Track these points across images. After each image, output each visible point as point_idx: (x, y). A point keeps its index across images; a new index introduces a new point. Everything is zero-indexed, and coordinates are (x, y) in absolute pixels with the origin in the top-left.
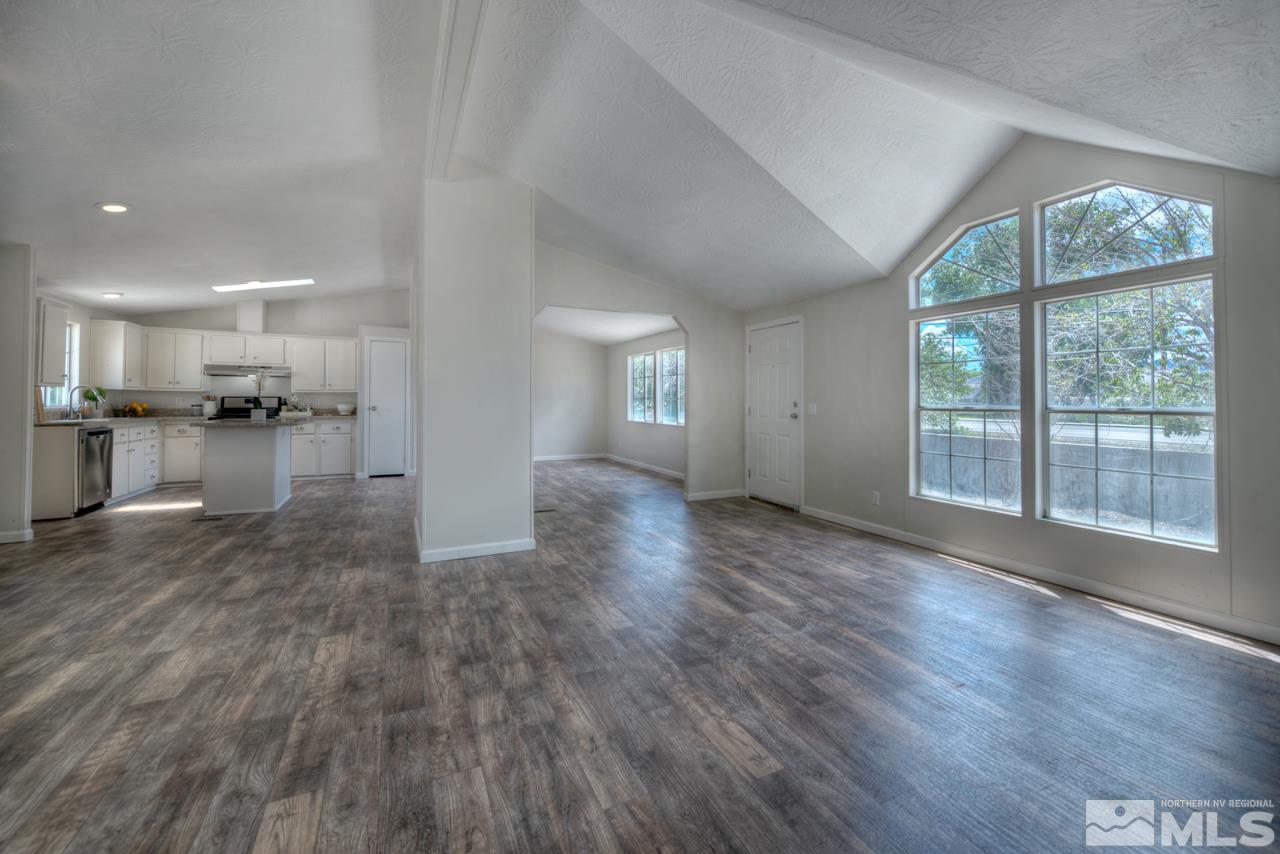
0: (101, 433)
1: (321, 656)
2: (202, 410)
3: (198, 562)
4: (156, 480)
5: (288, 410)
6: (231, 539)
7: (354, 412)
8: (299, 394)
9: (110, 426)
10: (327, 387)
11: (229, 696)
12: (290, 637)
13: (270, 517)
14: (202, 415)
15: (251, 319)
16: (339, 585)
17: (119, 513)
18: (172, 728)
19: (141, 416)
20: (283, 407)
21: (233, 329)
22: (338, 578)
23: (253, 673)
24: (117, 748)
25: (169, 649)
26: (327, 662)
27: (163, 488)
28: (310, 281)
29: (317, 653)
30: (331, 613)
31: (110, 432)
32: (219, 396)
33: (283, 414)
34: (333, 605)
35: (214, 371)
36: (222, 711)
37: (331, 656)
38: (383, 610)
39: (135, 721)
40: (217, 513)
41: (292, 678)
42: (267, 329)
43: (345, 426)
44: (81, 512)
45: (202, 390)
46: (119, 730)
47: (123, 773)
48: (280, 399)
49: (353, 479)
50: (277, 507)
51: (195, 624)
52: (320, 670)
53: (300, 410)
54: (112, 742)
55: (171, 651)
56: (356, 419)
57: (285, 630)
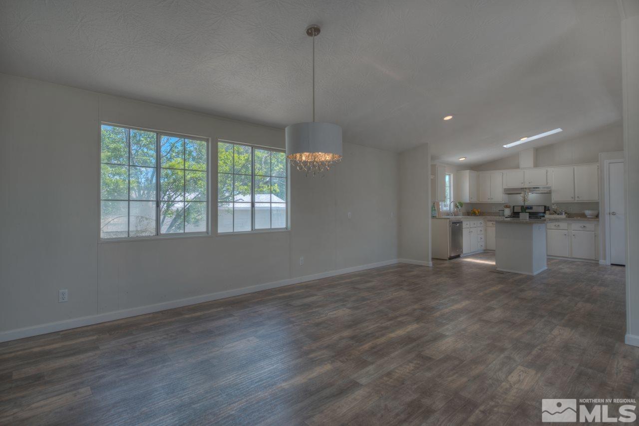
0: (458, 223)
1: (513, 378)
2: (504, 213)
3: (481, 294)
4: (483, 248)
5: (551, 214)
6: (502, 286)
7: (597, 216)
8: (557, 204)
9: (462, 220)
10: (576, 199)
11: (457, 373)
12: (502, 356)
13: (530, 278)
14: (504, 216)
15: (527, 161)
16: (549, 335)
17: (466, 261)
18: (428, 374)
19: (477, 216)
20: (547, 212)
21: (518, 167)
22: (552, 330)
23: (474, 367)
24: (408, 371)
25: (447, 334)
26: (515, 384)
27: (486, 253)
28: (559, 130)
29: (512, 374)
30: (534, 352)
31: (461, 222)
32: (512, 205)
33: (547, 216)
34: (539, 347)
35: (510, 192)
36: (450, 379)
37: (519, 381)
38: (573, 367)
39: (418, 362)
40: (501, 270)
41: (490, 381)
42: (536, 165)
43: (590, 226)
44: (451, 258)
45: (503, 202)
46: (412, 363)
47: (403, 384)
48: (545, 207)
49: (597, 264)
50: (535, 273)
51: (463, 326)
52: (508, 386)
53: (558, 214)
54: (408, 367)
55: (448, 335)
56: (598, 221)
57: (502, 350)
